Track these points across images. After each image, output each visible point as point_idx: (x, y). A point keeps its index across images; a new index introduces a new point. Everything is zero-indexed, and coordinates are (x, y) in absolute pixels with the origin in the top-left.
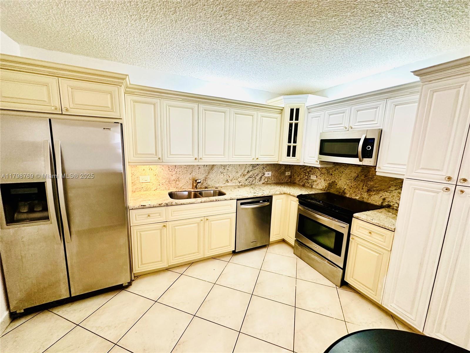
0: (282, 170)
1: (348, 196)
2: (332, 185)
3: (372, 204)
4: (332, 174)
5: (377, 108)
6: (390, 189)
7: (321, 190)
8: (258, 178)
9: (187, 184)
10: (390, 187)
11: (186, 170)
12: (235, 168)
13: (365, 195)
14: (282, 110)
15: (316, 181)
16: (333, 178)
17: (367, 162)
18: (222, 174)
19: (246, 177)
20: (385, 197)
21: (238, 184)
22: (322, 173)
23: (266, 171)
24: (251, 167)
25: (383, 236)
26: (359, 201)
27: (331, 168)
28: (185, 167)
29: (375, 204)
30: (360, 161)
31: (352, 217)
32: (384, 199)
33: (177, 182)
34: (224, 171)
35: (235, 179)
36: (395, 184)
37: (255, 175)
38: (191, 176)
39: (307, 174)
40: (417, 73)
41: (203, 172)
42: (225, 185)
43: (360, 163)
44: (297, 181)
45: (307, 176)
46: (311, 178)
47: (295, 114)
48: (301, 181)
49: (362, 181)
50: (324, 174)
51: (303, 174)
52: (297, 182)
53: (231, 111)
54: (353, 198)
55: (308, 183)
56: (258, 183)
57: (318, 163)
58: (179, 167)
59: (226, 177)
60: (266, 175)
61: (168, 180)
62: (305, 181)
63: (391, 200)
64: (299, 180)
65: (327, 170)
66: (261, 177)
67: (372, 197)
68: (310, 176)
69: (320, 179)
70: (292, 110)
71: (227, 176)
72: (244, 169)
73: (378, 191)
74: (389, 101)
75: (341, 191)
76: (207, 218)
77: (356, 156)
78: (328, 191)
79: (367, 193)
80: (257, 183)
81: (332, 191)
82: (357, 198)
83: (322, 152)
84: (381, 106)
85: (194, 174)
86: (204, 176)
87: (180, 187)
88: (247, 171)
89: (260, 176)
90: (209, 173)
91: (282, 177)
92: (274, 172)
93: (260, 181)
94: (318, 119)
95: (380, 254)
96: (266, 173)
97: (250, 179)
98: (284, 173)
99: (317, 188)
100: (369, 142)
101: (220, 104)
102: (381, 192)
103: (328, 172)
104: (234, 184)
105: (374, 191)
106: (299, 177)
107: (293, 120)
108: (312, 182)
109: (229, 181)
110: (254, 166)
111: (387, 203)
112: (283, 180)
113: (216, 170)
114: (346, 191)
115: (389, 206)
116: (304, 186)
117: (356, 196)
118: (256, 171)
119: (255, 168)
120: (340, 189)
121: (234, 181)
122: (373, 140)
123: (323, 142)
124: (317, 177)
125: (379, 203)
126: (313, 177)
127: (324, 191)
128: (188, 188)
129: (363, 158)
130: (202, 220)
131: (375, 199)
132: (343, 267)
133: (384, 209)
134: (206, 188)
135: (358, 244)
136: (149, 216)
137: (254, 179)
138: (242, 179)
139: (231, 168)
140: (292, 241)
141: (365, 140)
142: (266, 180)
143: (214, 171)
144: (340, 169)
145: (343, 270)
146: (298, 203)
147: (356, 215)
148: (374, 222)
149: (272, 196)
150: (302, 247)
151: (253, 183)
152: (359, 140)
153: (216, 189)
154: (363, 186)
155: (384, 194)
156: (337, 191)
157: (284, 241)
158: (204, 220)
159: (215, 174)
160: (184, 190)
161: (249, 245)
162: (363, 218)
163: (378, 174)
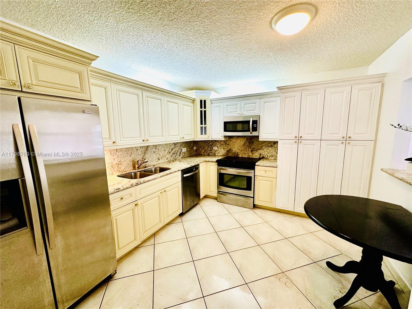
0: (192, 146)
1: (240, 156)
2: (228, 151)
3: (255, 158)
4: (228, 144)
5: (256, 103)
6: (263, 148)
7: (222, 156)
8: (178, 154)
9: (128, 166)
10: (263, 147)
11: (126, 152)
12: (163, 147)
13: (250, 154)
14: (194, 101)
15: (217, 150)
16: (229, 147)
17: (255, 134)
18: (155, 154)
19: (171, 154)
20: (261, 153)
22: (222, 145)
23: (183, 148)
24: (173, 145)
25: (272, 171)
26: (247, 158)
27: (227, 141)
28: (125, 150)
29: (256, 158)
30: (251, 133)
31: (255, 165)
32: (260, 154)
33: (120, 166)
34: (156, 151)
35: (164, 157)
36: (265, 145)
37: (176, 151)
38: (130, 158)
39: (210, 147)
40: (279, 88)
41: (140, 153)
42: (158, 163)
43: (251, 135)
44: (202, 153)
45: (210, 148)
46: (214, 149)
47: (203, 104)
48: (205, 152)
49: (247, 146)
50: (223, 145)
51: (206, 147)
52: (203, 154)
53: (165, 99)
54: (244, 157)
55: (212, 153)
56: (179, 158)
57: (223, 137)
58: (120, 150)
59: (158, 156)
60: (183, 151)
61: (111, 165)
62: (209, 151)
63: (264, 154)
64: (204, 152)
65: (225, 142)
66: (180, 153)
67: (254, 154)
68: (213, 148)
69: (221, 149)
70: (201, 101)
71: (158, 154)
72: (169, 147)
73: (257, 150)
74: (262, 100)
75: (236, 154)
76: (165, 190)
77: (249, 131)
78: (227, 156)
79: (251, 152)
81: (230, 155)
82: (246, 156)
83: (225, 130)
84: (258, 102)
85: (133, 156)
86: (141, 156)
87: (122, 169)
88: (171, 149)
89: (179, 152)
90: (145, 153)
91: (192, 151)
92: (187, 148)
93: (180, 156)
94: (220, 108)
95: (271, 181)
96: (183, 149)
97: (174, 155)
98: (192, 148)
99: (219, 155)
100: (255, 122)
101: (157, 92)
102: (258, 151)
103: (226, 144)
104: (164, 161)
105: (255, 150)
106: (204, 149)
107: (202, 108)
108: (215, 151)
109: (160, 159)
110: (175, 144)
111: (262, 156)
112: (192, 153)
113: (150, 150)
114: (239, 153)
115: (263, 158)
116: (209, 155)
117: (245, 155)
118: (177, 149)
119: (176, 146)
120: (235, 153)
121: (163, 158)
122: (257, 121)
123: (225, 123)
124: (218, 148)
125: (258, 157)
126: (215, 148)
127: (224, 156)
128: (130, 170)
129: (252, 131)
130: (161, 193)
131: (256, 155)
132: (253, 197)
133: (262, 159)
134: (146, 167)
135: (259, 180)
136: (122, 199)
137: (176, 155)
138: (168, 156)
139: (160, 147)
140: (215, 194)
141: (253, 121)
142: (183, 155)
143: (148, 152)
144: (234, 140)
145: (253, 198)
146: (217, 166)
147: (257, 164)
148: (267, 165)
149: (199, 165)
150: (224, 195)
151: (176, 158)
152: (249, 121)
153: (155, 167)
154: (248, 149)
155: (260, 151)
156: (233, 155)
157: (206, 197)
158: (163, 192)
159: (149, 154)
160: (127, 172)
161: (190, 205)
162: (261, 164)
163: (260, 140)
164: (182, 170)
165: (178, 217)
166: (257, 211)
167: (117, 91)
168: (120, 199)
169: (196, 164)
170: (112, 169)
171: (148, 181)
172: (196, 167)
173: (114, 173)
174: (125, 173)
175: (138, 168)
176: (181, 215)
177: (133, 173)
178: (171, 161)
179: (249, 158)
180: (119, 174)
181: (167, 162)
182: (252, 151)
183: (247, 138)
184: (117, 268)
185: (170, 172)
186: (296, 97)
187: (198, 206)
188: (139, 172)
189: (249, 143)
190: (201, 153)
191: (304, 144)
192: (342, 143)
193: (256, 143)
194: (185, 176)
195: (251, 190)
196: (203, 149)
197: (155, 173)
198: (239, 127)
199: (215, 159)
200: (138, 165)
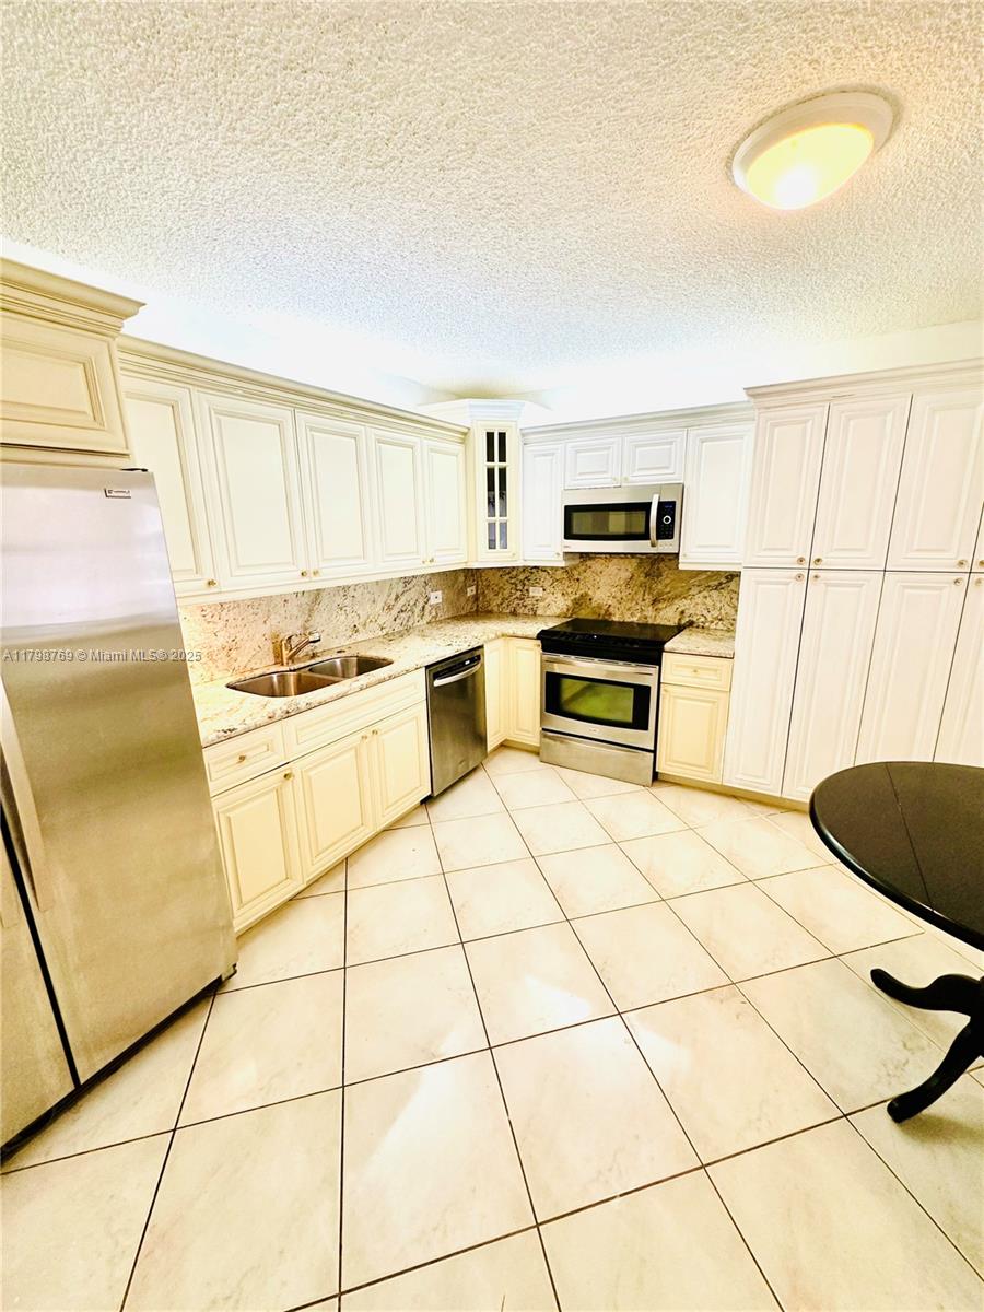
0: (461, 585)
1: (616, 619)
2: (578, 603)
3: (663, 626)
4: (578, 580)
5: (671, 443)
6: (691, 592)
7: (558, 616)
8: (417, 610)
9: (260, 654)
10: (690, 589)
11: (251, 612)
12: (369, 591)
13: (649, 612)
14: (465, 435)
15: (543, 599)
16: (581, 587)
17: (665, 546)
18: (343, 612)
19: (394, 612)
20: (683, 608)
21: (380, 633)
22: (557, 581)
23: (432, 591)
24: (401, 584)
25: (716, 671)
26: (638, 624)
27: (575, 568)
28: (249, 602)
29: (668, 624)
30: (653, 545)
31: (663, 650)
32: (683, 612)
33: (234, 654)
34: (346, 603)
35: (371, 621)
37: (412, 603)
38: (266, 629)
39: (520, 587)
40: (751, 392)
41: (295, 611)
42: (353, 642)
43: (653, 550)
44: (494, 606)
45: (521, 591)
46: (531, 594)
47: (496, 445)
48: (504, 605)
49: (640, 586)
50: (560, 581)
51: (508, 586)
52: (496, 609)
53: (369, 432)
54: (627, 620)
55: (525, 606)
56: (419, 624)
57: (561, 557)
58: (232, 605)
59: (352, 619)
60: (433, 601)
62: (516, 602)
63: (693, 612)
64: (499, 602)
65: (567, 571)
66: (423, 607)
67: (661, 613)
68: (528, 591)
69: (553, 593)
70: (490, 436)
71: (354, 614)
72: (387, 591)
73: (671, 600)
74: (693, 432)
75: (603, 612)
76: (375, 728)
77: (645, 536)
78: (574, 617)
79: (653, 607)
80: (417, 624)
81: (584, 614)
82: (635, 619)
83: (569, 534)
84: (679, 440)
85: (274, 620)
86: (300, 622)
87: (242, 665)
88: (393, 597)
89: (420, 607)
90: (311, 610)
91: (463, 600)
92: (446, 591)
93: (422, 618)
94: (551, 460)
95: (714, 702)
96: (433, 595)
97: (402, 615)
98: (463, 591)
99: (548, 613)
100: (667, 508)
101: (342, 411)
102: (676, 601)
103: (570, 577)
104: (371, 636)
105: (664, 600)
106: (500, 595)
107: (493, 461)
108: (535, 603)
109: (360, 628)
110: (406, 581)
111: (687, 620)
112: (462, 609)
113: (326, 603)
114: (611, 609)
115: (691, 624)
116: (514, 614)
117: (632, 615)
118: (413, 594)
119: (409, 587)
120: (600, 607)
121: (369, 626)
122: (673, 503)
123: (570, 511)
124: (544, 590)
125: (673, 622)
126: (536, 592)
127: (566, 617)
128: (264, 665)
129: (658, 538)
130: (365, 737)
131: (667, 616)
132: (652, 748)
133: (687, 630)
134: (314, 656)
135: (676, 697)
136: (242, 758)
137: (410, 613)
138: (386, 618)
139: (360, 591)
140: (533, 739)
141: (661, 505)
142: (434, 614)
143: (322, 606)
144: (596, 565)
145: (654, 752)
146: (540, 650)
147: (667, 646)
148: (702, 650)
149: (481, 647)
150: (562, 742)
151: (410, 624)
152: (649, 505)
153: (342, 654)
154: (644, 595)
155: (681, 603)
156: (594, 613)
157: (504, 745)
158: (369, 734)
159: (325, 615)
160: (258, 673)
161: (456, 771)
162: (682, 648)
163: (681, 567)
164: (427, 667)
165: (416, 808)
166: (664, 792)
167: (213, 412)
168: (237, 759)
169: (474, 644)
170: (210, 663)
171: (320, 705)
172: (474, 656)
173: (217, 675)
174: (252, 675)
175: (291, 658)
176: (427, 801)
177: (275, 676)
178: (393, 634)
179: (644, 626)
180: (232, 680)
181: (381, 639)
182: (655, 602)
183: (641, 559)
184: (237, 959)
185: (391, 674)
186: (811, 422)
187: (479, 776)
188: (295, 671)
189: (647, 575)
190: (489, 608)
191: (827, 585)
192: (956, 581)
193: (667, 578)
194: (437, 683)
195: (646, 728)
196: (497, 595)
197: (345, 676)
198: (617, 522)
199: (535, 628)
200: (291, 649)
